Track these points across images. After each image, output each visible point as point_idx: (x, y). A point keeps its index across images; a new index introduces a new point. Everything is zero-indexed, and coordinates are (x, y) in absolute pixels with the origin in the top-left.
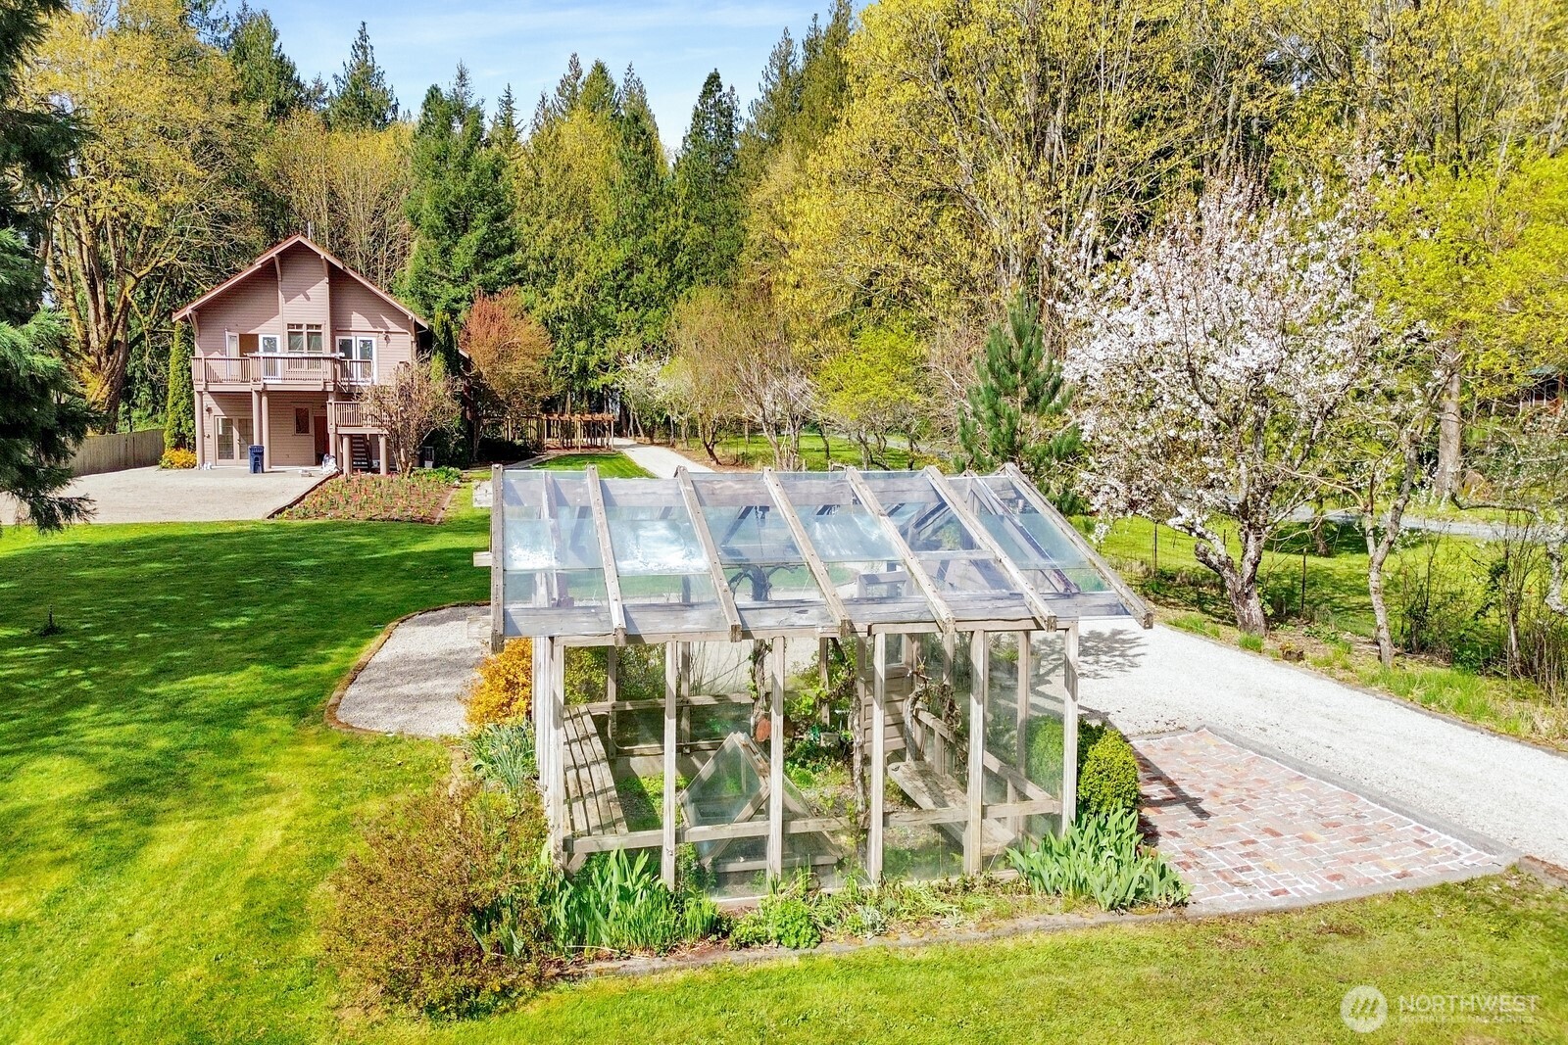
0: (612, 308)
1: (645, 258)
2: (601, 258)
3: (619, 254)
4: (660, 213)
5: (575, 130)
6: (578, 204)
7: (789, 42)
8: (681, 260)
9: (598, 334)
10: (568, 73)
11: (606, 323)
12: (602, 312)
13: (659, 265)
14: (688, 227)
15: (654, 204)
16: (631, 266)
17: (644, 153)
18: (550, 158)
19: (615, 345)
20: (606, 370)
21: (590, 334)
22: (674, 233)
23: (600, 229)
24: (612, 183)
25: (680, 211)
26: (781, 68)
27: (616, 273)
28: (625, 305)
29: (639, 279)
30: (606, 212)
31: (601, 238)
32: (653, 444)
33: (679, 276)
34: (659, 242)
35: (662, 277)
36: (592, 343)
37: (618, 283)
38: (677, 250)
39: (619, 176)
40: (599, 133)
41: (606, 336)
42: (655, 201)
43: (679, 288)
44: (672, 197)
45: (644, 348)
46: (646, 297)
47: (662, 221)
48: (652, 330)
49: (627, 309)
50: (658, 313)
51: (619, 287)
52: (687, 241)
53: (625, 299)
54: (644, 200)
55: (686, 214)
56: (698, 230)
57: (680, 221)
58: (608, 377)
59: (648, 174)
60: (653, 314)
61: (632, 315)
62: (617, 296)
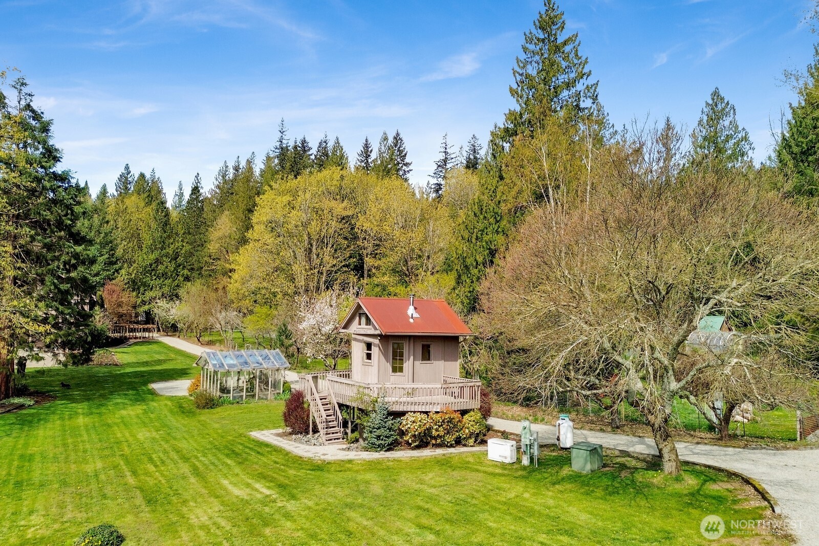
0: (148, 279)
1: (164, 259)
2: (144, 258)
3: (153, 257)
4: (171, 241)
5: (132, 201)
6: (135, 236)
7: (227, 167)
8: (180, 260)
9: (142, 289)
10: (124, 172)
11: (144, 284)
12: (144, 280)
13: (170, 262)
14: (183, 246)
15: (169, 237)
16: (157, 261)
17: (165, 216)
18: (123, 217)
19: (150, 294)
20: (145, 304)
21: (138, 289)
22: (177, 248)
23: (144, 246)
24: (150, 228)
25: (180, 240)
26: (223, 177)
27: (151, 265)
28: (154, 278)
29: (161, 268)
30: (147, 240)
31: (145, 250)
32: (168, 336)
33: (180, 266)
34: (171, 252)
35: (172, 267)
36: (139, 293)
37: (151, 270)
38: (179, 255)
39: (154, 225)
40: (142, 204)
41: (145, 290)
42: (169, 236)
43: (179, 270)
44: (177, 234)
45: (163, 295)
46: (164, 275)
47: (172, 244)
48: (166, 288)
49: (155, 279)
50: (169, 281)
51: (152, 270)
52: (183, 252)
53: (155, 275)
54: (165, 235)
55: (182, 241)
56: (188, 247)
57: (180, 244)
58: (146, 308)
59: (166, 225)
60: (168, 282)
61: (158, 282)
62: (151, 274)
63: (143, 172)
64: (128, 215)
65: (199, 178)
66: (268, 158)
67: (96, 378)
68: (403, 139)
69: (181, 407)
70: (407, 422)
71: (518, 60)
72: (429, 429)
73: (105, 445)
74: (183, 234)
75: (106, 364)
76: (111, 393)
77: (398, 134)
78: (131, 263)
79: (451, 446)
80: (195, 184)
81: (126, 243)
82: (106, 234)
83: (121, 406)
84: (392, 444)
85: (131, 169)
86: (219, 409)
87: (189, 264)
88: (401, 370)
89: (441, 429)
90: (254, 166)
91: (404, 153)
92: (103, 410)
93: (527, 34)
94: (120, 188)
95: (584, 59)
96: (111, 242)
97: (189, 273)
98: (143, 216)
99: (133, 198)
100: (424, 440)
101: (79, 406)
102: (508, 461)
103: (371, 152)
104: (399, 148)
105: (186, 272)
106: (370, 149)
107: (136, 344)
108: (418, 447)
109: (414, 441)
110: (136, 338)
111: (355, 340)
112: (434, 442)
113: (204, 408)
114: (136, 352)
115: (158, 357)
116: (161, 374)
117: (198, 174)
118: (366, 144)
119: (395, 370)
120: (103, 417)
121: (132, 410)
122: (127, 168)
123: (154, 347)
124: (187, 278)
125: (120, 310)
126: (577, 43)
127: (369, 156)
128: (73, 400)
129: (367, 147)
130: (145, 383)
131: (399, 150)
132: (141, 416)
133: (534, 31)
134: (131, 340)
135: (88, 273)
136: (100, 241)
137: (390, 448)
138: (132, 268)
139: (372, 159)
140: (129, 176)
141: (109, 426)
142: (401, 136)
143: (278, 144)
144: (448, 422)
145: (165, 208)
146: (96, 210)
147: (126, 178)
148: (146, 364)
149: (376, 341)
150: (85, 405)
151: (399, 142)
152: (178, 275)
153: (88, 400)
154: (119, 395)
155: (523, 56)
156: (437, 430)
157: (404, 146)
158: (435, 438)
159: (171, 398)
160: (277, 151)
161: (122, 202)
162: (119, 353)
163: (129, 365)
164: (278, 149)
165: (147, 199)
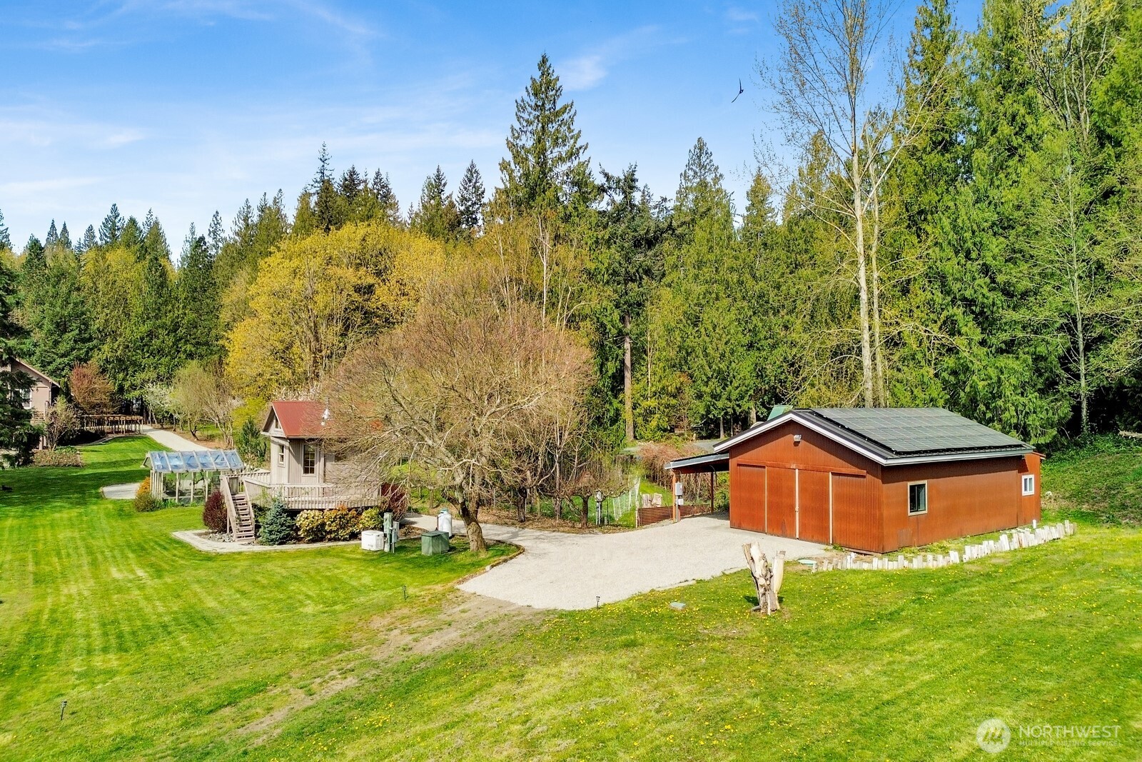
0: (139, 356)
1: (160, 331)
2: (133, 330)
3: (144, 328)
4: (170, 307)
5: (117, 257)
6: (121, 302)
7: (249, 206)
8: (181, 332)
9: (131, 370)
10: (110, 214)
11: (134, 364)
12: (134, 359)
13: (168, 335)
14: (185, 314)
15: (166, 303)
16: (151, 334)
17: (161, 276)
18: (105, 278)
19: (141, 376)
20: (135, 389)
21: (126, 369)
22: (178, 317)
23: (133, 315)
24: (141, 291)
25: (181, 306)
26: (244, 220)
27: (142, 339)
28: (147, 355)
29: (156, 343)
30: (137, 307)
31: (134, 319)
32: (163, 428)
33: (181, 339)
34: (169, 322)
35: (170, 341)
36: (127, 374)
37: (144, 344)
38: (179, 326)
39: (145, 287)
40: (133, 259)
41: (136, 371)
42: (166, 301)
43: (179, 346)
44: (177, 299)
45: (158, 378)
46: (160, 351)
47: (170, 311)
48: (163, 369)
49: (148, 357)
50: (167, 359)
51: (144, 346)
52: (185, 321)
53: (148, 352)
54: (160, 301)
55: (184, 307)
56: (191, 316)
57: (181, 312)
58: (137, 393)
59: (163, 287)
60: (165, 360)
61: (151, 360)
62: (143, 350)
63: (134, 217)
64: (112, 275)
65: (218, 218)
66: (305, 196)
67: (46, 481)
68: (480, 172)
69: (122, 511)
70: (300, 520)
71: (513, 129)
72: (323, 524)
73: (22, 543)
74: (185, 299)
75: (65, 465)
76: (54, 497)
77: (473, 166)
78: (114, 335)
79: (345, 540)
80: (213, 225)
81: (108, 312)
82: (76, 304)
83: (58, 509)
84: (283, 538)
85: (120, 211)
86: (159, 512)
87: (193, 337)
88: (312, 471)
89: (334, 524)
90: (282, 207)
91: (481, 190)
92: (37, 513)
93: (519, 102)
94: (106, 236)
95: (576, 132)
96: (83, 313)
97: (193, 349)
98: (132, 274)
99: (119, 251)
100: (318, 534)
101: (14, 509)
102: (374, 549)
103: (444, 185)
104: (475, 183)
105: (189, 347)
106: (443, 182)
107: (115, 440)
108: (313, 541)
109: (307, 536)
110: (118, 432)
111: (273, 442)
112: (329, 536)
113: (143, 510)
114: (107, 451)
115: (133, 456)
116: (124, 476)
117: (217, 212)
118: (438, 176)
119: (306, 471)
120: (33, 520)
121: (68, 513)
122: (114, 209)
123: (136, 444)
124: (190, 355)
125: (93, 399)
126: (572, 112)
127: (442, 191)
128: (11, 504)
129: (439, 179)
130: (98, 487)
131: (474, 187)
132: (74, 519)
133: (527, 99)
134: (110, 435)
135: (54, 353)
136: (69, 313)
137: (283, 541)
138: (117, 342)
139: (445, 196)
140: (117, 220)
141: (35, 527)
142: (477, 168)
143: (318, 176)
144: (340, 518)
145: (160, 266)
146: (63, 274)
147: (114, 223)
148: (115, 464)
149: (287, 444)
150: (20, 509)
151: (475, 175)
152: (179, 352)
153: (25, 503)
154: (61, 498)
155: (517, 126)
156: (330, 526)
157: (480, 181)
158: (330, 532)
159: (115, 502)
160: (316, 185)
161: (103, 258)
162: (88, 451)
163: (93, 465)
164: (319, 183)
165: (138, 253)
